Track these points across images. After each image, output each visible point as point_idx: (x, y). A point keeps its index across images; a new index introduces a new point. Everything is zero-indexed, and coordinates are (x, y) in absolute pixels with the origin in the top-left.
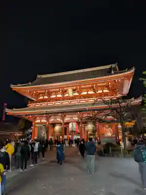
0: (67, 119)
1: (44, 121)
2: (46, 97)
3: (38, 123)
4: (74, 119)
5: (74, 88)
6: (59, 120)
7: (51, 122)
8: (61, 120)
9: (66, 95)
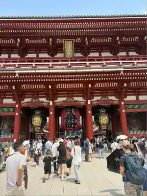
0: (60, 100)
1: (9, 101)
2: (15, 56)
4: (76, 99)
6: (45, 100)
7: (24, 105)
8: (50, 100)
9: (59, 55)
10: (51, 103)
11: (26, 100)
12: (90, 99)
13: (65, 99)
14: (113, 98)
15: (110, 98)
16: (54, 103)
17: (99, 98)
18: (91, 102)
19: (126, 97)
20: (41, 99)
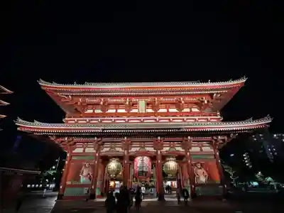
0: (133, 150)
1: (90, 150)
2: (98, 111)
3: (78, 155)
4: (147, 149)
5: (149, 100)
6: (120, 150)
7: (103, 154)
8: (125, 150)
9: (133, 111)
10: (126, 153)
11: (105, 149)
12: (160, 149)
13: (138, 149)
14: (180, 149)
15: (177, 149)
16: (128, 152)
17: (168, 149)
18: (161, 152)
19: (190, 148)
20: (117, 149)
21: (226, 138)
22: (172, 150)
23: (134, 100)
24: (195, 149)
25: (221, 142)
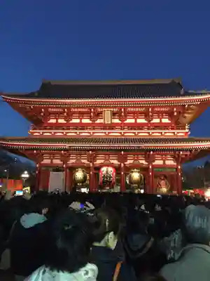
0: (98, 162)
1: (57, 161)
2: (61, 121)
3: (46, 166)
4: (112, 161)
5: (115, 110)
6: (86, 161)
7: (70, 165)
8: (91, 162)
9: (99, 121)
10: (91, 165)
11: (71, 161)
12: (123, 162)
13: (103, 161)
14: (144, 162)
15: (141, 162)
16: (93, 164)
17: (132, 161)
18: (125, 165)
19: (154, 161)
20: (83, 161)
21: (188, 153)
22: (136, 162)
23: (99, 110)
24: (159, 162)
25: (184, 156)
